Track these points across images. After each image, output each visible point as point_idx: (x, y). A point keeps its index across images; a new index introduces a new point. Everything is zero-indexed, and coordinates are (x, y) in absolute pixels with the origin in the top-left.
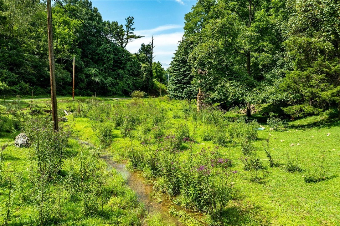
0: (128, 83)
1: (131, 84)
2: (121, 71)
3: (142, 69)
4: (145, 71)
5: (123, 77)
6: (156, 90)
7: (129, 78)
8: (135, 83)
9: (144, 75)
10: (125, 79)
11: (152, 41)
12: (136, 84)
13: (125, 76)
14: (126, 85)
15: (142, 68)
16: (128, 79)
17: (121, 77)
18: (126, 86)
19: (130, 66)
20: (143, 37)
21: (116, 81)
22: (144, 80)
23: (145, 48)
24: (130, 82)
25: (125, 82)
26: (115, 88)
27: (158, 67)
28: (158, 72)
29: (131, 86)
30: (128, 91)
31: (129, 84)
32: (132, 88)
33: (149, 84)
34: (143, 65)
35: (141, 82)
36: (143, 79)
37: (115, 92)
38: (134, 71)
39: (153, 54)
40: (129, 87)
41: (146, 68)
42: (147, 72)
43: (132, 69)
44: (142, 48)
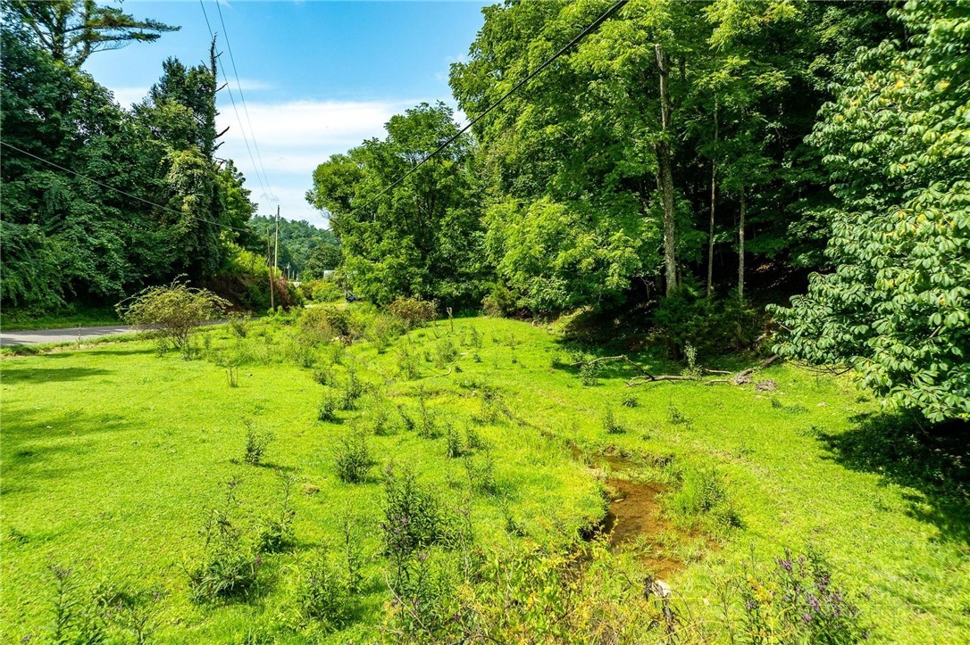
0: (96, 242)
1: (116, 251)
2: (55, 182)
3: (172, 178)
4: (190, 184)
5: (64, 213)
6: (235, 281)
7: (100, 219)
8: (140, 244)
9: (185, 207)
10: (78, 224)
11: (213, 62)
12: (140, 251)
13: (78, 205)
14: (87, 253)
15: (175, 168)
16: (98, 224)
17: (57, 212)
18: (85, 260)
19: (105, 157)
20: (171, 29)
21: (26, 232)
22: (184, 230)
23: (182, 78)
24: (110, 241)
25: (82, 240)
26: (15, 269)
27: (229, 184)
28: (231, 203)
29: (117, 260)
30: (98, 286)
31: (101, 250)
32: (121, 273)
33: (207, 254)
34: (177, 157)
35: (168, 243)
36: (182, 227)
37: (19, 296)
38: (129, 182)
39: (217, 119)
40: (102, 267)
41: (197, 172)
42: (200, 190)
43: (118, 173)
44: (166, 81)
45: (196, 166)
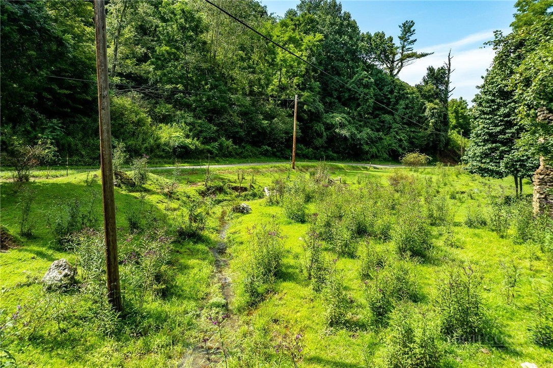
0: (399, 137)
1: (405, 140)
2: (387, 118)
3: (427, 113)
4: (433, 115)
5: (390, 128)
6: (454, 152)
7: (401, 129)
8: (414, 138)
9: (431, 124)
10: (394, 131)
11: (449, 61)
12: (414, 140)
13: (394, 125)
14: (396, 141)
15: (427, 110)
16: (400, 131)
17: (388, 128)
18: (395, 143)
19: (403, 108)
20: (430, 54)
21: (379, 135)
22: (429, 132)
23: (434, 73)
24: (404, 137)
25: (395, 137)
26: (375, 146)
27: (460, 108)
28: (461, 117)
29: (405, 144)
30: (399, 152)
31: (400, 140)
32: (407, 148)
33: (440, 141)
34: (429, 105)
35: (424, 137)
36: (428, 132)
37: (376, 154)
38: (411, 116)
39: (450, 85)
40: (400, 146)
41: (435, 111)
42: (436, 118)
43: (407, 114)
44: (428, 74)
45: (435, 108)
